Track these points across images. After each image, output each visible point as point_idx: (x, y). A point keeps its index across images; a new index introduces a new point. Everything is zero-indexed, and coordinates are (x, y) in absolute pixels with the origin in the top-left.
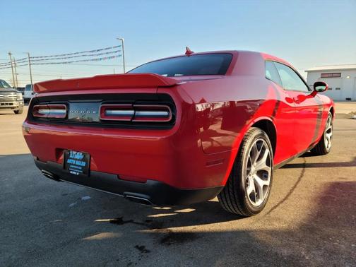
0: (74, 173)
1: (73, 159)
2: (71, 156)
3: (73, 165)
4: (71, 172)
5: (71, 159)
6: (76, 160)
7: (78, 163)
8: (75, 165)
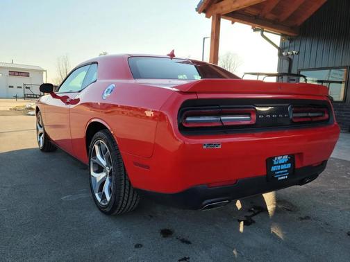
0: (283, 178)
1: (278, 164)
2: (275, 163)
3: (278, 171)
4: (279, 179)
5: (276, 165)
6: (281, 164)
7: (283, 167)
8: (281, 170)
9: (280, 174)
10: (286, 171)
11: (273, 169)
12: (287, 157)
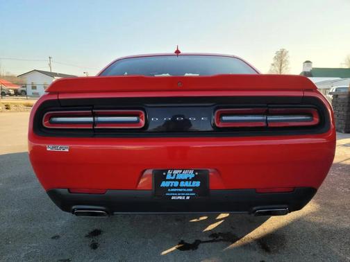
0: (180, 198)
1: (175, 180)
3: (174, 188)
4: (174, 198)
5: (170, 180)
6: (180, 181)
7: (185, 184)
8: (179, 187)
9: (177, 192)
10: (192, 190)
11: (164, 184)
12: (191, 172)
